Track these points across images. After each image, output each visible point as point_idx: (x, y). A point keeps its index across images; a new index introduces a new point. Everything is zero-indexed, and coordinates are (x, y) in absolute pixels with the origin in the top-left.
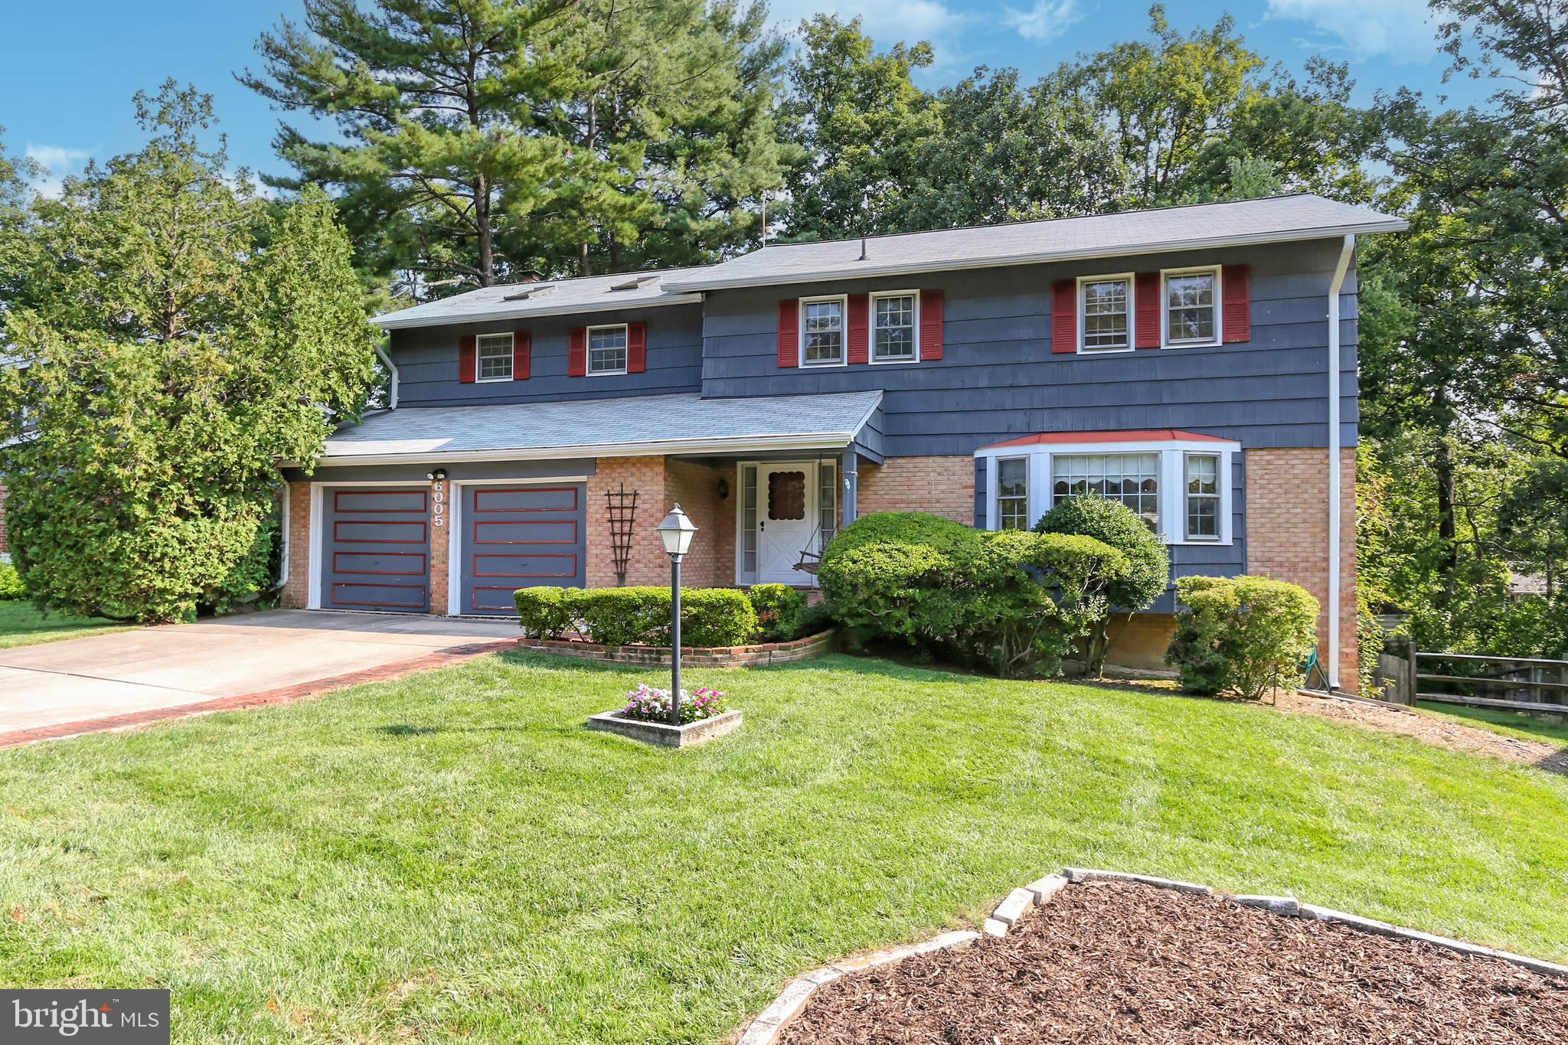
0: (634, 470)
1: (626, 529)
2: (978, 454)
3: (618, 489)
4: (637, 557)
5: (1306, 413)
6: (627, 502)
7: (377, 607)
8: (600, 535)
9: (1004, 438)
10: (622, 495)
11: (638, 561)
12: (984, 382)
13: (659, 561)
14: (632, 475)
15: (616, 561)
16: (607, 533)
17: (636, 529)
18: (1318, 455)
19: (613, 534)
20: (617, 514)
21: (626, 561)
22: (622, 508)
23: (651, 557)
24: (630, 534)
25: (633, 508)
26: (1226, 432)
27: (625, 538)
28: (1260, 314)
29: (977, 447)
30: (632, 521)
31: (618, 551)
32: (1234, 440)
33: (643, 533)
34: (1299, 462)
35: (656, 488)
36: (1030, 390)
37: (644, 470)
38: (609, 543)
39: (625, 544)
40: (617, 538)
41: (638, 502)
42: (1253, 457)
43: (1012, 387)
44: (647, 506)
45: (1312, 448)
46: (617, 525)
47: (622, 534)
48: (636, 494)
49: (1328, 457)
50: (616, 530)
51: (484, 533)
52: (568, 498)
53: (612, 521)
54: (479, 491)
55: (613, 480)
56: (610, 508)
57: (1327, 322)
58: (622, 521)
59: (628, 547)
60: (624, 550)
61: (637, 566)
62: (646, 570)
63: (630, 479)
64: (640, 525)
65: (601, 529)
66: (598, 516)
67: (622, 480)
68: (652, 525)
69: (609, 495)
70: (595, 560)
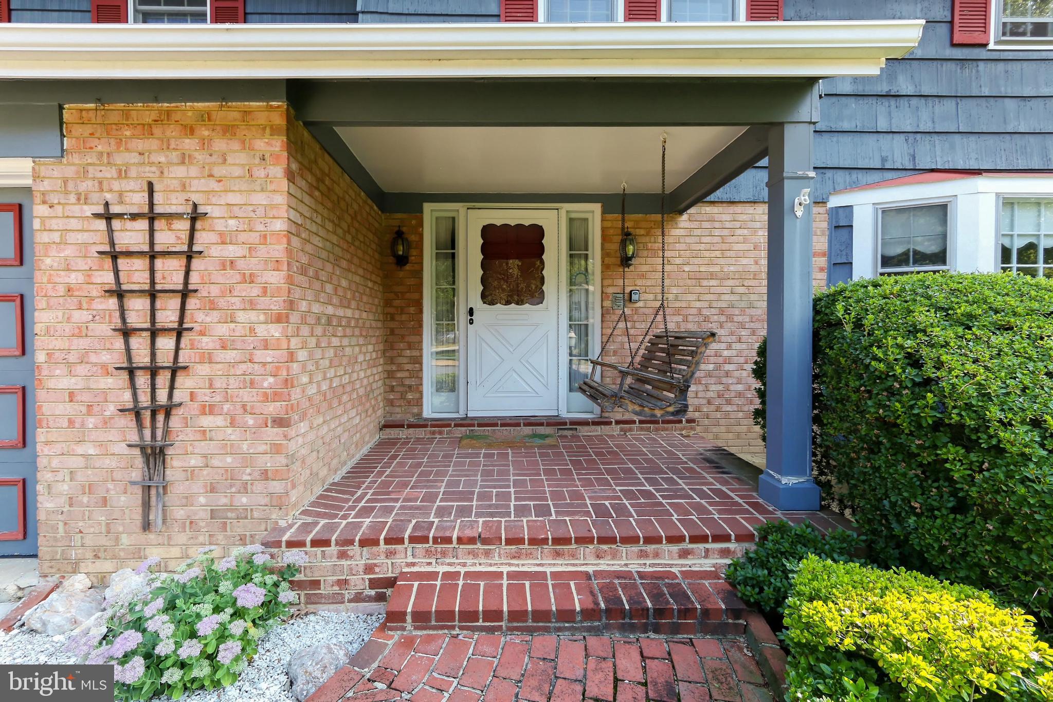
0: (189, 144)
1: (168, 315)
2: (835, 201)
3: (137, 200)
4: (204, 396)
6: (167, 238)
8: (80, 332)
9: (876, 177)
10: (151, 217)
11: (209, 409)
13: (273, 409)
14: (184, 160)
15: (136, 411)
16: (104, 329)
17: (197, 314)
19: (126, 333)
20: (135, 272)
21: (170, 409)
22: (152, 256)
23: (247, 395)
24: (179, 333)
25: (190, 256)
27: (166, 344)
29: (835, 191)
30: (185, 293)
31: (142, 380)
33: (223, 330)
35: (260, 199)
36: (914, 101)
37: (220, 144)
38: (113, 357)
39: (165, 360)
40: (140, 345)
41: (203, 239)
43: (887, 96)
44: (232, 251)
46: (138, 307)
47: (155, 333)
48: (195, 217)
50: (135, 321)
53: (120, 294)
55: (122, 174)
56: (113, 255)
58: (152, 294)
59: (176, 370)
60: (163, 379)
61: (207, 421)
62: (233, 434)
63: (180, 171)
64: (213, 306)
65: (81, 316)
66: (74, 278)
67: (150, 173)
68: (251, 305)
69: (108, 217)
70: (64, 409)
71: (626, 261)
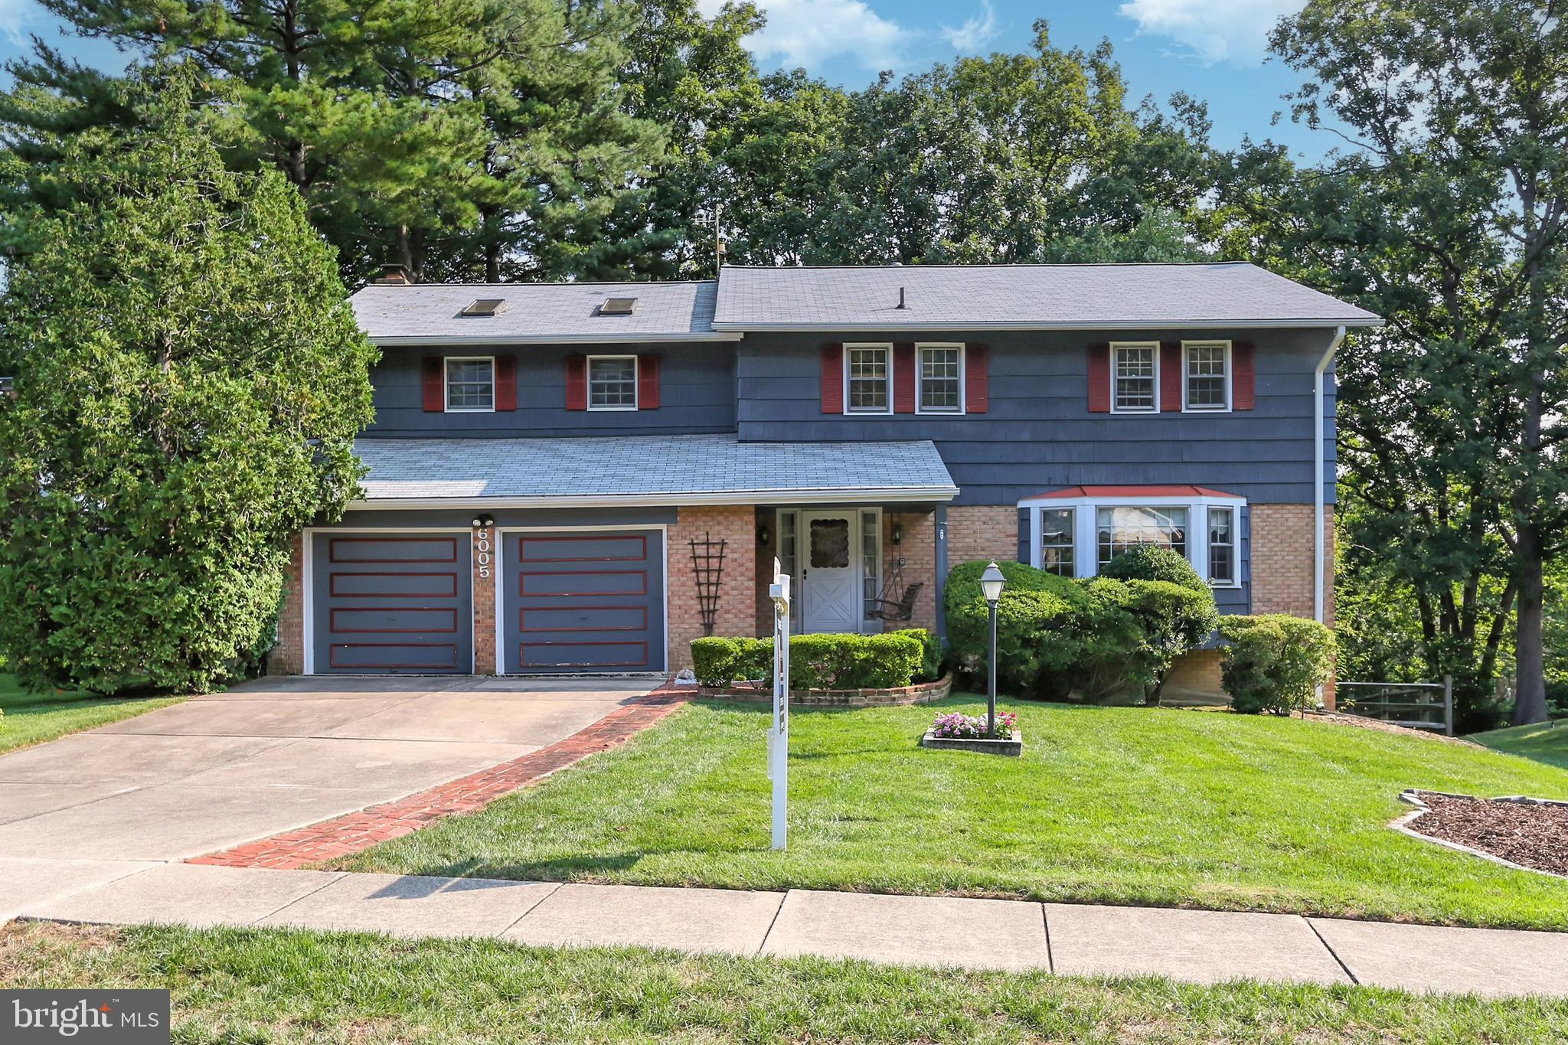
0: (721, 518)
1: (713, 578)
2: (1021, 504)
3: (703, 538)
4: (726, 607)
5: (1297, 474)
6: (713, 551)
7: (393, 669)
8: (683, 585)
9: (1044, 489)
10: (708, 544)
11: (727, 612)
12: (1026, 437)
13: (750, 611)
14: (719, 523)
15: (702, 612)
16: (691, 583)
17: (724, 579)
18: (1306, 510)
19: (699, 584)
20: (702, 563)
21: (714, 611)
22: (708, 557)
23: (741, 606)
24: (717, 584)
25: (721, 557)
26: (1235, 488)
27: (713, 588)
28: (1263, 386)
29: (1021, 498)
30: (719, 571)
31: (705, 602)
32: (1242, 496)
33: (733, 583)
34: (1291, 516)
35: (746, 537)
36: (1068, 444)
37: (731, 518)
38: (694, 592)
39: (712, 594)
40: (703, 589)
41: (726, 551)
42: (1256, 511)
43: (1051, 442)
44: (736, 556)
45: (1302, 504)
46: (703, 576)
47: (709, 584)
48: (723, 544)
49: (1314, 511)
50: (702, 580)
51: (532, 584)
52: (635, 548)
53: (696, 571)
54: (523, 538)
55: (697, 529)
56: (695, 558)
57: (1313, 395)
58: (708, 571)
59: (716, 597)
60: (712, 601)
61: (727, 616)
62: (736, 620)
63: (717, 528)
64: (728, 575)
65: (684, 579)
66: (681, 566)
67: (707, 528)
68: (742, 574)
69: (693, 544)
70: (676, 611)
71: (897, 542)
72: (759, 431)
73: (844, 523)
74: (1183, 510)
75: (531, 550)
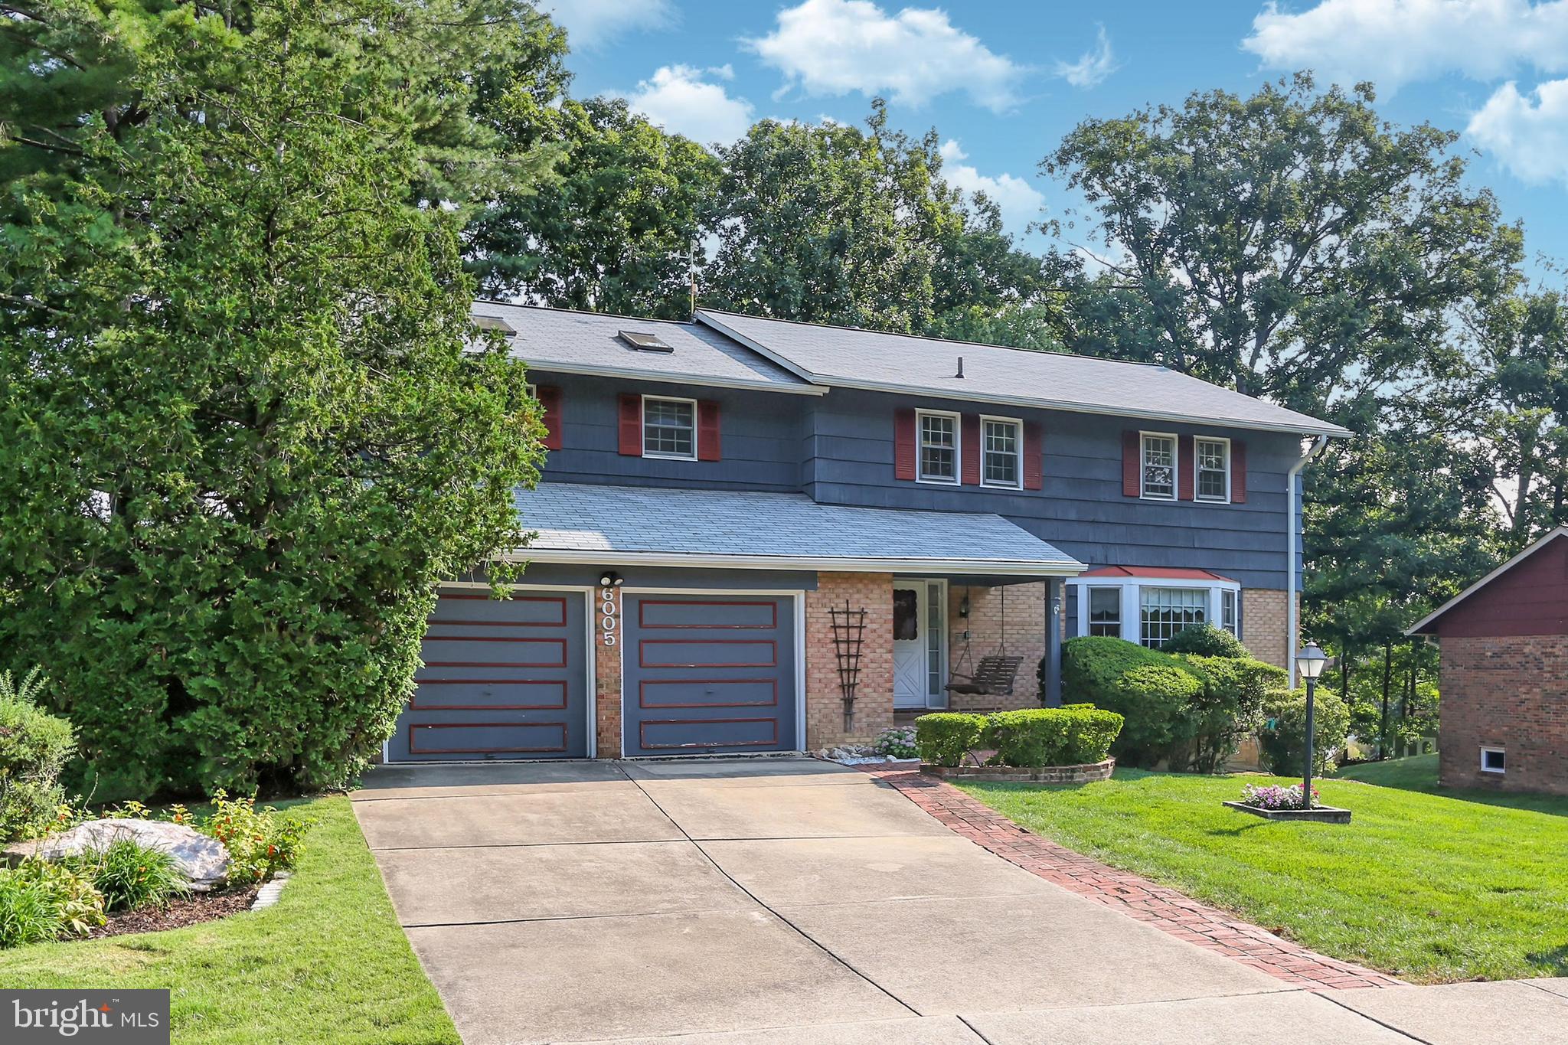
0: (860, 586)
1: (853, 651)
3: (843, 606)
4: (865, 680)
5: (1274, 563)
6: (854, 621)
7: (488, 754)
8: (823, 656)
10: (848, 613)
11: (867, 686)
12: (1073, 516)
13: (888, 685)
14: (859, 591)
15: (842, 686)
16: (832, 655)
17: (864, 651)
18: (1281, 595)
19: (839, 656)
20: (842, 634)
21: (854, 685)
22: (848, 627)
23: (880, 680)
24: (857, 656)
25: (861, 628)
26: (1232, 574)
27: (853, 661)
28: (1253, 483)
30: (859, 642)
31: (845, 675)
32: (1236, 581)
33: (871, 656)
34: (1270, 600)
35: (884, 607)
36: (1106, 526)
37: (871, 586)
38: (834, 666)
39: (852, 667)
40: (844, 661)
41: (865, 621)
42: (1247, 595)
44: (875, 626)
45: (1279, 590)
46: (843, 647)
47: (849, 656)
48: (863, 613)
49: (1287, 597)
50: (842, 652)
51: (653, 654)
52: (765, 614)
53: (836, 641)
54: (644, 601)
55: (838, 596)
56: (835, 627)
57: (1286, 494)
58: (848, 642)
59: (856, 670)
60: (852, 674)
61: (867, 690)
62: (875, 695)
63: (857, 596)
64: (867, 646)
65: (824, 650)
66: (821, 636)
67: (847, 596)
68: (881, 646)
69: (833, 613)
70: (818, 685)
72: (835, 493)
73: (913, 593)
74: (1204, 593)
75: (652, 614)
